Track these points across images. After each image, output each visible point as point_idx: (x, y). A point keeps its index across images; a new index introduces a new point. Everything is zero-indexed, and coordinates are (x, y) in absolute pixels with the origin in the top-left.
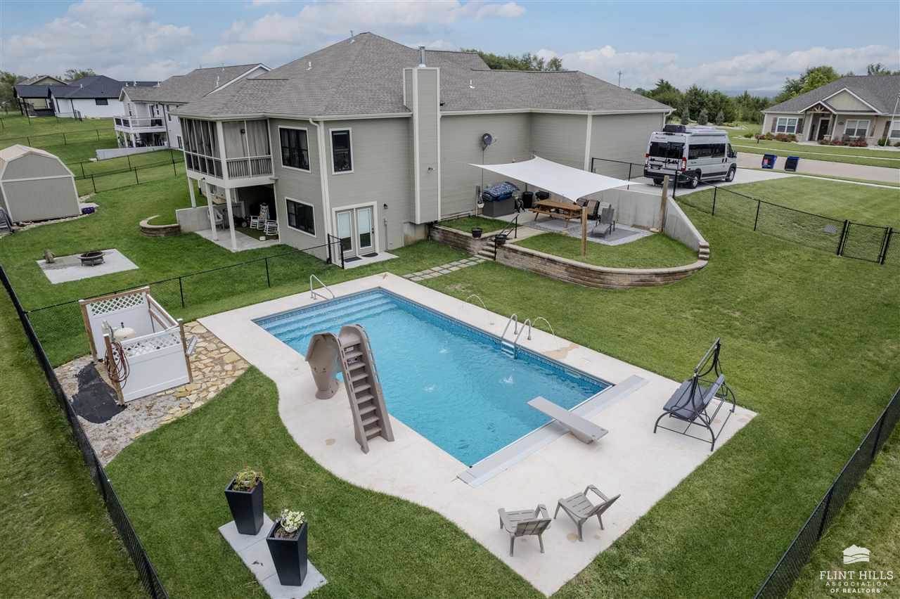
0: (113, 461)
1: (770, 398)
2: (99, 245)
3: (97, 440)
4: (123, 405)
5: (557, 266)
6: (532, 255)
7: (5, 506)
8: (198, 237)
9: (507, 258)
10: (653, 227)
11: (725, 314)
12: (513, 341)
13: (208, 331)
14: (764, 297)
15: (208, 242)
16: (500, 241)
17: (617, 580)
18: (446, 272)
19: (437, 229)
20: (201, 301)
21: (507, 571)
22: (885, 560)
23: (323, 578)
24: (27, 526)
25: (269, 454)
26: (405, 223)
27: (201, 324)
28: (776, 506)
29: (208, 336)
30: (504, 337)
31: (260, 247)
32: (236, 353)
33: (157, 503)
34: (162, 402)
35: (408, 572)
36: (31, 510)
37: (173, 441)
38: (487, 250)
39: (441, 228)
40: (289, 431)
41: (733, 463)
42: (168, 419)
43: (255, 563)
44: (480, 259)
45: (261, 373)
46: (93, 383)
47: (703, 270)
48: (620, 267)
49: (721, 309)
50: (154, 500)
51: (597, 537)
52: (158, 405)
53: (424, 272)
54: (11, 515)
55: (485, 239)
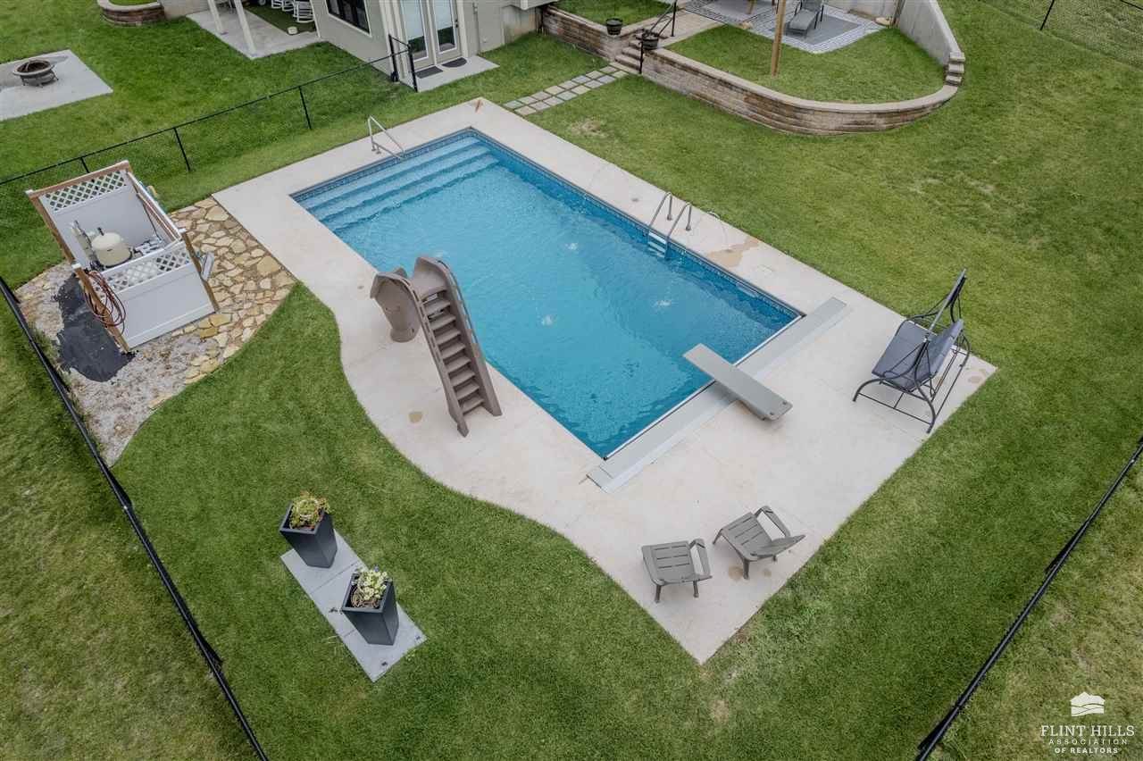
0: (131, 443)
1: (1017, 340)
2: (43, 42)
3: (104, 408)
4: (129, 353)
5: (733, 93)
6: (696, 72)
7: (5, 510)
8: (195, 28)
9: (659, 72)
10: (881, 15)
11: (970, 189)
12: (666, 234)
13: (231, 218)
14: (1036, 156)
15: (210, 38)
16: (648, 44)
17: (789, 635)
18: (567, 96)
19: (554, 15)
20: (215, 157)
21: (651, 626)
22: (1124, 596)
23: (420, 633)
24: (40, 539)
25: (336, 439)
26: (503, 8)
27: (218, 204)
28: (1001, 520)
29: (231, 226)
30: (655, 226)
31: (290, 47)
32: (275, 259)
33: (198, 512)
34: (181, 346)
35: (526, 624)
36: (40, 515)
37: (206, 411)
38: (630, 55)
39: (560, 13)
40: (359, 399)
41: (954, 451)
42: (193, 376)
43: (332, 611)
44: (619, 70)
45: (313, 296)
46: (81, 312)
47: (947, 105)
48: (827, 100)
49: (967, 179)
50: (192, 508)
51: (767, 573)
52: (177, 352)
53: (536, 95)
54: (17, 523)
55: (626, 36)
